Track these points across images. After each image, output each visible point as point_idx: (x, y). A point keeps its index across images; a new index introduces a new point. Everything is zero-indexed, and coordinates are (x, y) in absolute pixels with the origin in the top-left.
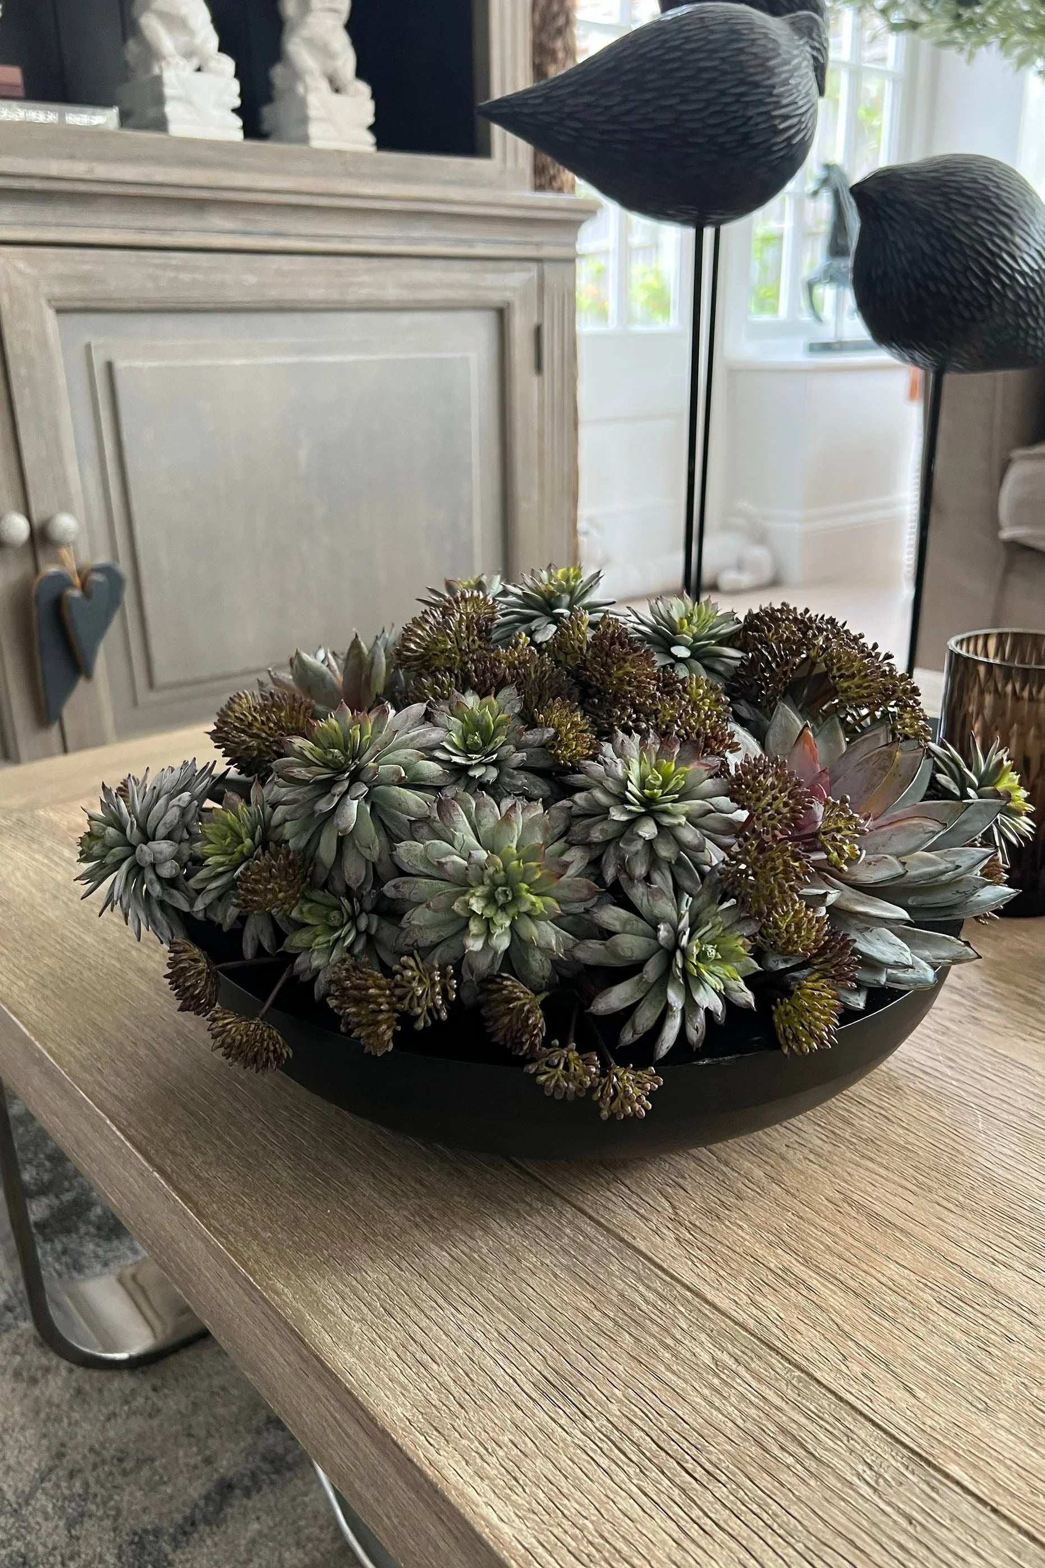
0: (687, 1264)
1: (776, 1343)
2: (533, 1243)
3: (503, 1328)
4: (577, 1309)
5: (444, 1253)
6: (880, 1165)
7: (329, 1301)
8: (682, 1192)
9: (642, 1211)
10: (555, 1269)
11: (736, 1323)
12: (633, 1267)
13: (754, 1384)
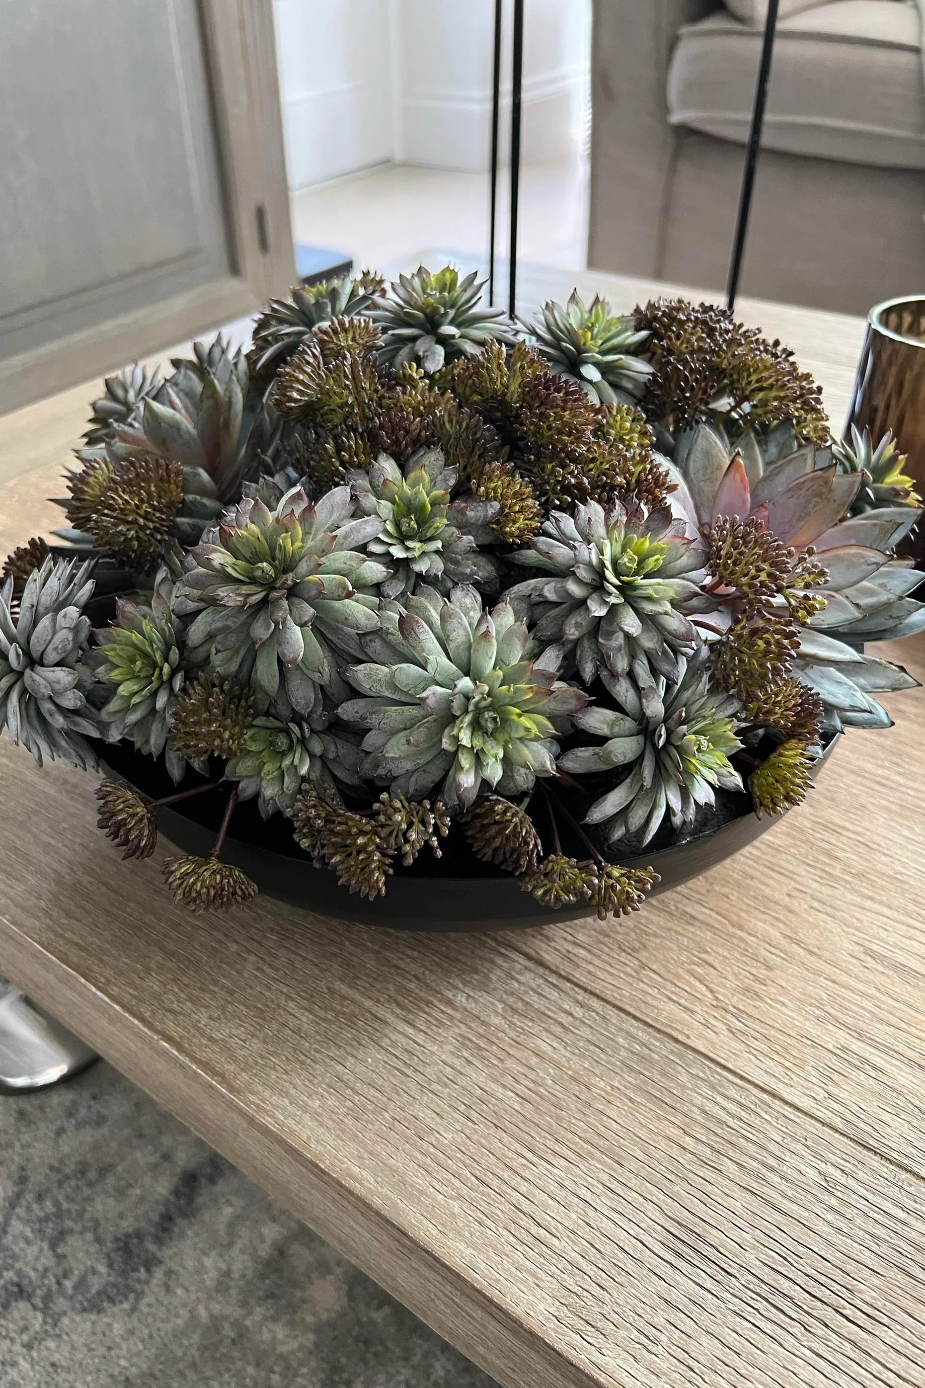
0: (751, 1060)
1: (871, 1142)
2: (594, 1063)
3: (605, 1178)
4: (669, 1139)
5: (510, 1093)
6: (881, 903)
7: (415, 1179)
8: (712, 971)
9: (682, 1001)
10: (628, 1092)
11: (824, 1124)
12: (701, 1075)
13: (870, 1196)
